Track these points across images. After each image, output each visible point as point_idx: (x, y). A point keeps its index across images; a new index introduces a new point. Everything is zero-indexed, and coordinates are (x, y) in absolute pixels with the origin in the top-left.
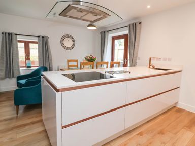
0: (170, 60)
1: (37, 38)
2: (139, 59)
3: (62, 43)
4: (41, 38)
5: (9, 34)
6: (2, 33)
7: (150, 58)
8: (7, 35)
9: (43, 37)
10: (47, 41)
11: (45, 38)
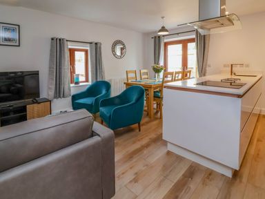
0: (247, 66)
1: (88, 45)
2: (209, 66)
3: (113, 51)
4: (94, 45)
5: (60, 40)
6: (52, 39)
7: (232, 65)
8: (58, 41)
9: (96, 44)
10: (100, 48)
11: (99, 45)
